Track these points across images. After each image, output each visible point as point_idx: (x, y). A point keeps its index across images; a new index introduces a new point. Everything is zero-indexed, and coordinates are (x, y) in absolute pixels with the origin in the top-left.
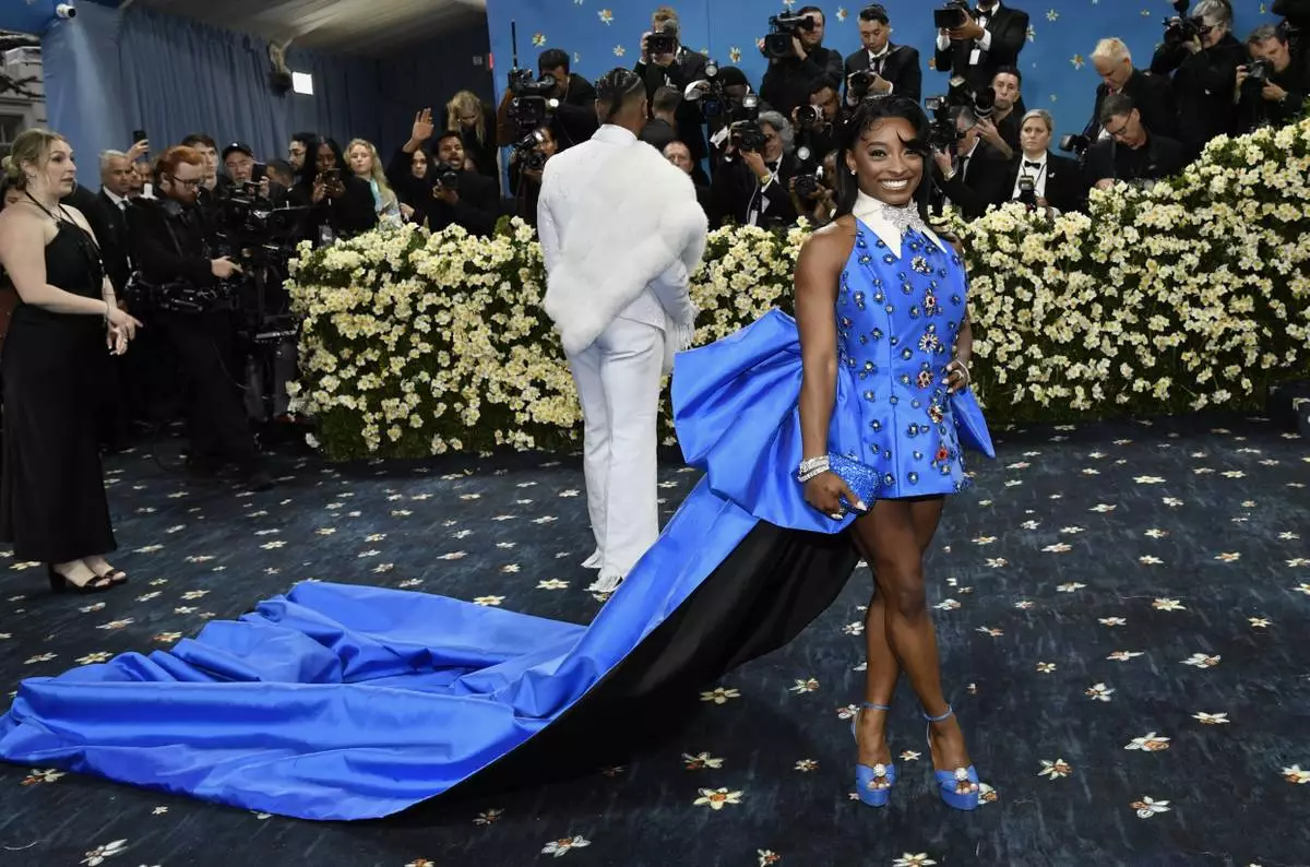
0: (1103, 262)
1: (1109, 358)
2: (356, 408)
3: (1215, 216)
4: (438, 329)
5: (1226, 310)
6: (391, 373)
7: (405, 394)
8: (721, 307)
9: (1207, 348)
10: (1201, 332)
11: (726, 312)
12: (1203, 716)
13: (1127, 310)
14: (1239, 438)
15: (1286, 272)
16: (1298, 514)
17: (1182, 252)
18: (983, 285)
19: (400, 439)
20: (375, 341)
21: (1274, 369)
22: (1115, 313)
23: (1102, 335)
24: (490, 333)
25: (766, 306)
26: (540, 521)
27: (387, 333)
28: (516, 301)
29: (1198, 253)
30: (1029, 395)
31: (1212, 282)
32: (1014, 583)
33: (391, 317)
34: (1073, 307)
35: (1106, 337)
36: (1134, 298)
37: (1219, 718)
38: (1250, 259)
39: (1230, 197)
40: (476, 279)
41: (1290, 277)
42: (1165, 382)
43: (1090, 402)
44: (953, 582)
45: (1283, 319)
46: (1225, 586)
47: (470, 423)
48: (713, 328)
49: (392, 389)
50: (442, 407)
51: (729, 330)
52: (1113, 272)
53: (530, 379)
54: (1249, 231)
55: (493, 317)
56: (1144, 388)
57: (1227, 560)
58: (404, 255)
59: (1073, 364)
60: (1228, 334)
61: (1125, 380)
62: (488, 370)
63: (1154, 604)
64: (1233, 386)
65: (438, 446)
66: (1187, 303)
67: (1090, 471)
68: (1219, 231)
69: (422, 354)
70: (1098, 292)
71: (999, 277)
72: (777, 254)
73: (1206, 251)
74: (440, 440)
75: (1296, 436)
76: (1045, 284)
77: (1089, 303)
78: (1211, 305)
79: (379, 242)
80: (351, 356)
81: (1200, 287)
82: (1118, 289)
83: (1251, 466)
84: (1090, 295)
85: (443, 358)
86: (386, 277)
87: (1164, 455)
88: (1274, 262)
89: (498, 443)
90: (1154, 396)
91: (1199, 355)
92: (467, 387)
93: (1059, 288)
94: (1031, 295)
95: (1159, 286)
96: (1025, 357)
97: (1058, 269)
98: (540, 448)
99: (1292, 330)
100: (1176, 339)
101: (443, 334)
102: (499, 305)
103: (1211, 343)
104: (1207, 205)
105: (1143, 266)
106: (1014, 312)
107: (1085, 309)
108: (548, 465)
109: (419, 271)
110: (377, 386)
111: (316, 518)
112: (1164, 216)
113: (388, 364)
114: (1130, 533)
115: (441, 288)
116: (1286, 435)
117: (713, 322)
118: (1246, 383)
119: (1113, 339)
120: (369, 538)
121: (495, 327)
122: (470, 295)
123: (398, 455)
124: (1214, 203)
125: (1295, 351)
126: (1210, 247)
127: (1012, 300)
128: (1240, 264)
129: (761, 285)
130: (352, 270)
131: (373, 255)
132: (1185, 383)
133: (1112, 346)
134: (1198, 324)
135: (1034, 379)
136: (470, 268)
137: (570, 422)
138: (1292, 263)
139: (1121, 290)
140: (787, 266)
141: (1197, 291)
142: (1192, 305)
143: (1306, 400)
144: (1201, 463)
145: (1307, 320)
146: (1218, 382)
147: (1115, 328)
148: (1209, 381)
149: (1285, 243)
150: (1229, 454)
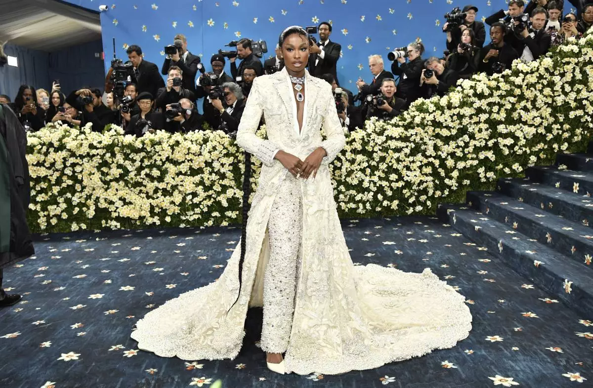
0: (371, 151)
1: (373, 191)
2: (36, 210)
3: (416, 133)
4: (76, 174)
5: (421, 172)
6: (53, 194)
7: (59, 203)
8: (206, 166)
9: (413, 188)
10: (411, 181)
11: (209, 169)
13: (381, 171)
14: (426, 226)
15: (444, 157)
16: (449, 257)
17: (403, 147)
19: (56, 224)
20: (45, 178)
21: (440, 198)
22: (376, 173)
23: (370, 182)
24: (100, 176)
25: (226, 166)
26: (122, 260)
27: (51, 175)
28: (113, 162)
29: (409, 148)
30: (340, 207)
31: (415, 160)
33: (53, 168)
34: (358, 170)
35: (372, 183)
36: (383, 166)
38: (430, 151)
39: (422, 125)
40: (94, 152)
41: (446, 159)
42: (396, 202)
43: (365, 210)
45: (443, 177)
47: (90, 217)
48: (203, 176)
49: (53, 201)
50: (77, 210)
51: (210, 176)
52: (375, 155)
53: (119, 197)
54: (430, 140)
55: (102, 169)
56: (387, 204)
58: (60, 140)
59: (358, 194)
60: (421, 182)
61: (379, 201)
62: (100, 193)
64: (424, 204)
65: (74, 227)
66: (405, 169)
67: (365, 239)
68: (418, 139)
69: (68, 185)
70: (368, 163)
72: (232, 144)
73: (413, 147)
74: (76, 224)
75: (448, 225)
76: (347, 159)
77: (365, 168)
78: (415, 170)
79: (48, 133)
81: (410, 162)
82: (377, 162)
83: (431, 237)
84: (366, 164)
85: (78, 187)
86: (52, 150)
87: (395, 233)
88: (440, 153)
89: (103, 226)
90: (391, 208)
91: (410, 191)
92: (89, 200)
93: (353, 162)
94: (341, 164)
95: (394, 161)
96: (338, 191)
97: (352, 153)
98: (123, 228)
99: (447, 181)
100: (401, 184)
101: (78, 176)
103: (415, 186)
104: (413, 128)
105: (387, 153)
107: (363, 171)
108: (126, 236)
109: (67, 148)
110: (46, 200)
112: (396, 132)
113: (51, 189)
115: (78, 155)
116: (444, 225)
117: (203, 173)
118: (429, 203)
119: (375, 183)
120: (40, 269)
121: (103, 173)
122: (91, 159)
123: (55, 231)
124: (416, 127)
125: (448, 190)
126: (414, 146)
127: (333, 166)
128: (426, 153)
129: (224, 157)
130: (35, 146)
131: (46, 140)
132: (404, 201)
133: (374, 187)
134: (409, 178)
135: (342, 200)
136: (91, 146)
137: (137, 217)
138: (447, 153)
139: (378, 163)
140: (236, 149)
141: (409, 164)
142: (407, 170)
143: (453, 210)
144: (410, 236)
145: (453, 177)
146: (417, 202)
147: (375, 179)
148: (414, 202)
149: (444, 145)
150: (422, 232)
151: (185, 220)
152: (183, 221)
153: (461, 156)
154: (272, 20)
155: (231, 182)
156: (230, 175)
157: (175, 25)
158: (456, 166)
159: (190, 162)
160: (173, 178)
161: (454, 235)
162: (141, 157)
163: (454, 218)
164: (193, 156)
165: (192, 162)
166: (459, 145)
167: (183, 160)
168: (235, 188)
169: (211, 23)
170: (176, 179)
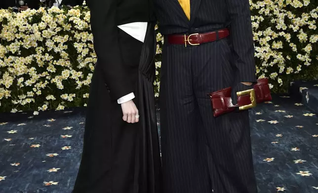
3: (265, 5)
5: (271, 48)
8: (39, 46)
9: (263, 65)
10: (260, 58)
11: (41, 48)
14: (276, 106)
15: (296, 31)
16: (300, 139)
21: (292, 74)
25: (61, 45)
29: (258, 22)
31: (264, 35)
38: (281, 25)
41: (298, 33)
45: (295, 52)
48: (35, 56)
51: (43, 57)
54: (280, 12)
57: (268, 161)
60: (272, 58)
64: (274, 82)
68: (267, 12)
73: (262, 21)
75: (301, 104)
78: (264, 45)
81: (259, 37)
83: (281, 118)
88: (291, 26)
91: (259, 68)
99: (299, 56)
103: (265, 62)
116: (296, 104)
117: (35, 53)
118: (280, 81)
125: (301, 66)
126: (263, 19)
128: (276, 27)
129: (58, 35)
134: (259, 54)
138: (299, 27)
140: (71, 27)
143: (305, 88)
145: (306, 52)
149: (296, 17)
150: (272, 113)
151: (17, 105)
152: (15, 106)
153: (315, 29)
155: (66, 62)
156: (64, 54)
158: (309, 40)
159: (20, 41)
160: (3, 59)
161: (306, 115)
163: (307, 97)
164: (23, 35)
165: (23, 41)
166: (313, 17)
167: (13, 39)
168: (71, 68)
170: (6, 60)
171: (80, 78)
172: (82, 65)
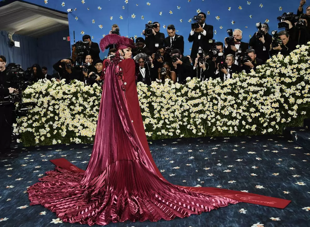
0: (237, 93)
1: (239, 119)
2: (32, 131)
3: (268, 81)
4: (55, 110)
5: (271, 106)
6: (42, 122)
7: (46, 128)
9: (266, 117)
10: (265, 112)
12: (273, 218)
13: (244, 106)
14: (276, 142)
15: (288, 96)
16: (294, 163)
17: (259, 91)
18: (204, 99)
19: (44, 140)
20: (38, 113)
21: (285, 123)
22: (240, 107)
23: (237, 113)
24: (69, 111)
25: (145, 104)
26: (83, 162)
27: (41, 111)
28: (77, 103)
29: (263, 91)
30: (217, 129)
31: (267, 99)
32: (216, 180)
33: (42, 107)
34: (229, 105)
35: (238, 113)
36: (245, 103)
37: (277, 219)
39: (272, 76)
40: (66, 96)
41: (289, 98)
42: (254, 126)
43: (233, 131)
44: (199, 180)
45: (287, 109)
46: (275, 182)
47: (64, 136)
49: (42, 127)
50: (56, 131)
52: (240, 96)
53: (80, 124)
54: (277, 85)
55: (70, 107)
56: (249, 127)
57: (275, 175)
58: (46, 90)
59: (229, 121)
60: (272, 113)
61: (243, 125)
62: (69, 121)
63: (256, 187)
64: (274, 127)
65: (54, 142)
66: (260, 104)
67: (235, 150)
68: (269, 85)
69: (50, 117)
70: (236, 101)
71: (209, 97)
72: (149, 90)
73: (265, 90)
74: (55, 140)
75: (292, 141)
76: (221, 99)
77: (233, 104)
78: (267, 105)
79: (39, 86)
80: (31, 117)
81: (264, 100)
82: (241, 100)
83: (280, 149)
84: (234, 102)
85: (56, 118)
86: (41, 96)
87: (255, 146)
88: (284, 94)
89: (71, 141)
90: (251, 130)
91: (264, 119)
92: (63, 126)
93: (225, 100)
94: (217, 102)
95: (253, 100)
96: (216, 119)
97: (225, 95)
98: (82, 143)
99: (290, 112)
100: (257, 114)
101: (57, 111)
102: (72, 104)
103: (267, 115)
104: (265, 78)
105: (248, 94)
106: (213, 107)
107: (232, 106)
108: (85, 147)
109: (50, 94)
110: (38, 125)
111: (21, 161)
112: (254, 81)
113: (41, 119)
114: (247, 167)
115: (56, 99)
116: (289, 141)
118: (277, 127)
119: (240, 114)
120: (36, 167)
121: (71, 110)
122: (64, 101)
123: (43, 144)
124: (267, 77)
125: (291, 118)
126: (266, 89)
127: (212, 103)
129: (144, 99)
130: (32, 94)
131: (38, 90)
132: (260, 126)
133: (240, 116)
134: (264, 110)
135: (218, 125)
136: (64, 93)
137: (91, 136)
138: (289, 94)
139: (242, 101)
141: (263, 101)
142: (262, 105)
143: (294, 131)
144: (265, 148)
145: (294, 110)
146: (269, 126)
147: (240, 111)
148: (267, 126)
149: (287, 88)
150: (273, 146)
153: (300, 96)
154: (171, 12)
156: (147, 110)
157: (111, 18)
158: (296, 102)
161: (296, 148)
162: (94, 99)
163: (296, 137)
166: (298, 88)
168: (150, 117)
169: (133, 16)
171: (155, 123)
172: (157, 115)
